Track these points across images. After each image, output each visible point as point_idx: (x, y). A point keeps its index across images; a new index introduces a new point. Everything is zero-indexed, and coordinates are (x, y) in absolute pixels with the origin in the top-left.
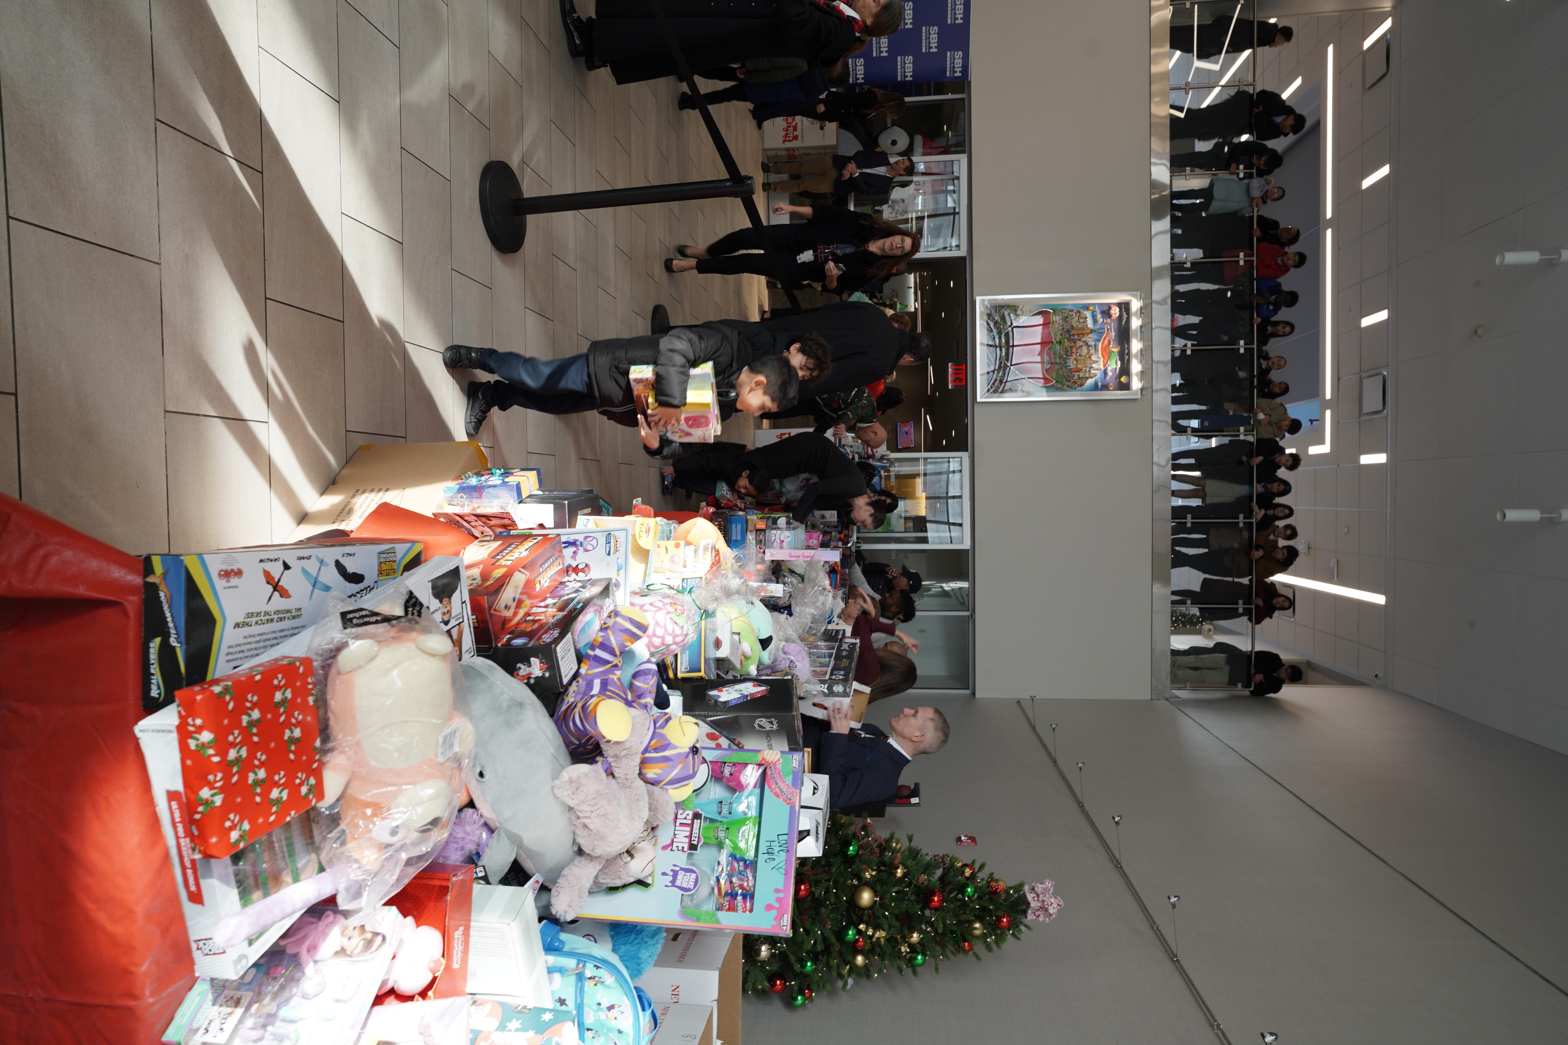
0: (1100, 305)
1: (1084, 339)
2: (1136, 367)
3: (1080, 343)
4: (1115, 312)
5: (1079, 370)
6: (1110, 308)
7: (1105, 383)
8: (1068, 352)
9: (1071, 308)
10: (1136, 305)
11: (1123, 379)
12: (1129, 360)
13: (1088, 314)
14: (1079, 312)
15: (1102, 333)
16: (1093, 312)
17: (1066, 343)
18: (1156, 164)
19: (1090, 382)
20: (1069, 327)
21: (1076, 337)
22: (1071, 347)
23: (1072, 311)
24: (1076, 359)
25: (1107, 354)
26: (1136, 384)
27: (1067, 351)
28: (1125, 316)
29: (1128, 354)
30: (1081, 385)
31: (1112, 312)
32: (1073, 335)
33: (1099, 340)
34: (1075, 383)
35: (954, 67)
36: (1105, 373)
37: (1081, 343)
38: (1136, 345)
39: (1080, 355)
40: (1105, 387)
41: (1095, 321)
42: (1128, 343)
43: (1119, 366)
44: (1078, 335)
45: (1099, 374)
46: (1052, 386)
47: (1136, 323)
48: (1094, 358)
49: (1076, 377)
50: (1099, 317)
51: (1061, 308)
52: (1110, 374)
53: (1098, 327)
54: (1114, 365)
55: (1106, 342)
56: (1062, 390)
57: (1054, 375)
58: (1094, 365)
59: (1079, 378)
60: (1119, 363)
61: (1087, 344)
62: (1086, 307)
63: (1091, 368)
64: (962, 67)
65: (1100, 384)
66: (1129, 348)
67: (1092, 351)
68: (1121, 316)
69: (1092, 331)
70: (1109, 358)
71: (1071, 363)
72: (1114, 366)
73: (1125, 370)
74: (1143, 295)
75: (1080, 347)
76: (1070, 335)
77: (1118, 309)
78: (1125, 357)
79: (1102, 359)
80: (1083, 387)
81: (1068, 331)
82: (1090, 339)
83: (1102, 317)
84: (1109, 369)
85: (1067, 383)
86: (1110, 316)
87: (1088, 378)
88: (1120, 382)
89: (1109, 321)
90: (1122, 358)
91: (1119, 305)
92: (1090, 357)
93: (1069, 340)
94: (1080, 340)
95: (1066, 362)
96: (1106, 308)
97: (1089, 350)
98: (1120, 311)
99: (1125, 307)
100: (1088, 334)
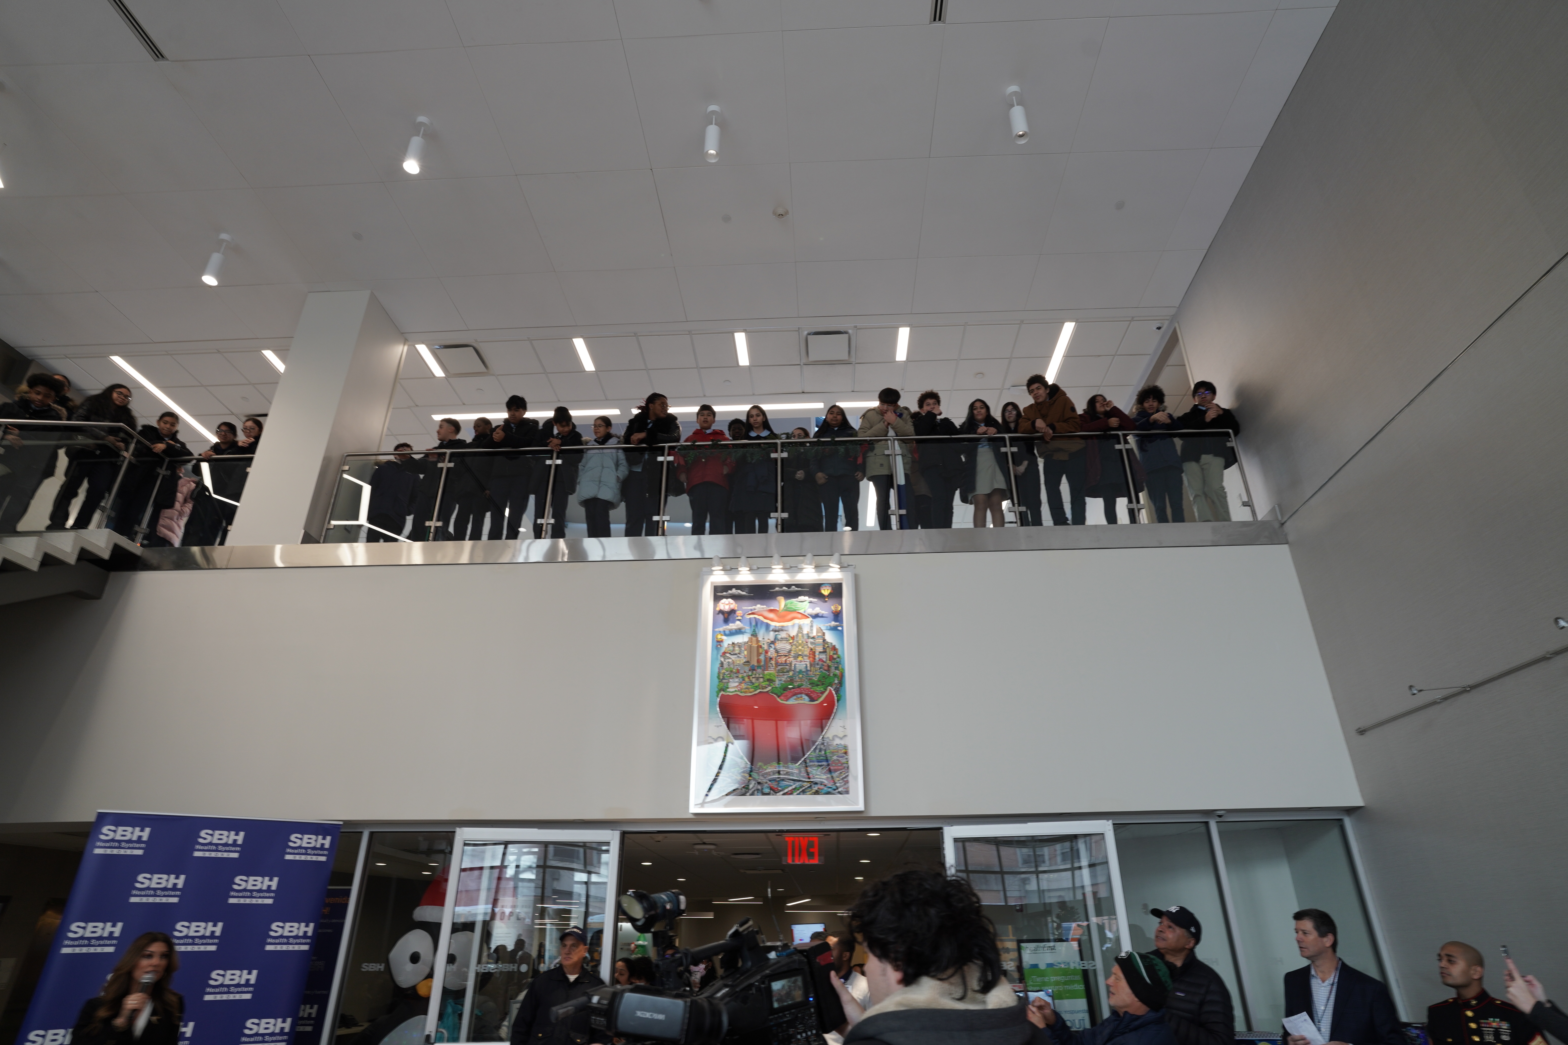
0: (715, 625)
1: (765, 647)
2: (808, 575)
3: (772, 653)
4: (726, 604)
5: (813, 652)
6: (721, 612)
7: (832, 616)
8: (783, 668)
9: (718, 665)
10: (719, 577)
11: (826, 591)
12: (797, 585)
13: (727, 641)
14: (724, 653)
15: (757, 621)
16: (725, 635)
17: (771, 672)
18: (527, 557)
19: (830, 637)
20: (747, 669)
21: (762, 657)
22: (777, 664)
23: (722, 664)
24: (796, 657)
25: (790, 614)
26: (834, 574)
27: (782, 671)
28: (734, 591)
29: (789, 586)
30: (834, 648)
31: (727, 608)
32: (759, 661)
33: (768, 626)
34: (831, 658)
35: (314, 848)
36: (816, 616)
37: (772, 650)
38: (778, 576)
39: (790, 652)
40: (837, 616)
41: (739, 632)
42: (773, 586)
43: (806, 598)
44: (759, 654)
45: (819, 624)
46: (837, 691)
47: (745, 576)
48: (793, 633)
49: (823, 657)
50: (732, 626)
51: (717, 680)
52: (817, 610)
53: (747, 628)
54: (804, 604)
55: (771, 615)
56: (841, 678)
57: (819, 689)
58: (805, 632)
59: (824, 652)
60: (802, 598)
61: (773, 643)
62: (718, 643)
63: (809, 637)
64: (317, 834)
65: (833, 623)
66: (781, 586)
67: (783, 635)
68: (734, 597)
69: (754, 635)
70: (794, 611)
71: (802, 664)
72: (806, 604)
73: (814, 590)
74: (705, 569)
75: (777, 651)
76: (759, 667)
77: (724, 600)
78: (792, 591)
79: (796, 621)
80: (837, 647)
81: (753, 669)
82: (765, 637)
83: (734, 622)
84: (810, 611)
85: (833, 669)
86: (733, 612)
87: (824, 640)
88: (830, 596)
89: (739, 613)
90: (795, 595)
91: (717, 599)
92: (793, 638)
93: (766, 667)
94: (766, 652)
95: (800, 672)
96: (721, 617)
97: (782, 639)
98: (727, 597)
99: (720, 592)
100: (758, 641)
